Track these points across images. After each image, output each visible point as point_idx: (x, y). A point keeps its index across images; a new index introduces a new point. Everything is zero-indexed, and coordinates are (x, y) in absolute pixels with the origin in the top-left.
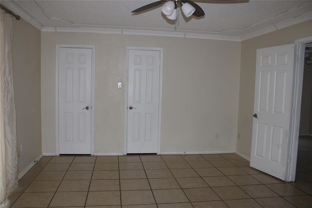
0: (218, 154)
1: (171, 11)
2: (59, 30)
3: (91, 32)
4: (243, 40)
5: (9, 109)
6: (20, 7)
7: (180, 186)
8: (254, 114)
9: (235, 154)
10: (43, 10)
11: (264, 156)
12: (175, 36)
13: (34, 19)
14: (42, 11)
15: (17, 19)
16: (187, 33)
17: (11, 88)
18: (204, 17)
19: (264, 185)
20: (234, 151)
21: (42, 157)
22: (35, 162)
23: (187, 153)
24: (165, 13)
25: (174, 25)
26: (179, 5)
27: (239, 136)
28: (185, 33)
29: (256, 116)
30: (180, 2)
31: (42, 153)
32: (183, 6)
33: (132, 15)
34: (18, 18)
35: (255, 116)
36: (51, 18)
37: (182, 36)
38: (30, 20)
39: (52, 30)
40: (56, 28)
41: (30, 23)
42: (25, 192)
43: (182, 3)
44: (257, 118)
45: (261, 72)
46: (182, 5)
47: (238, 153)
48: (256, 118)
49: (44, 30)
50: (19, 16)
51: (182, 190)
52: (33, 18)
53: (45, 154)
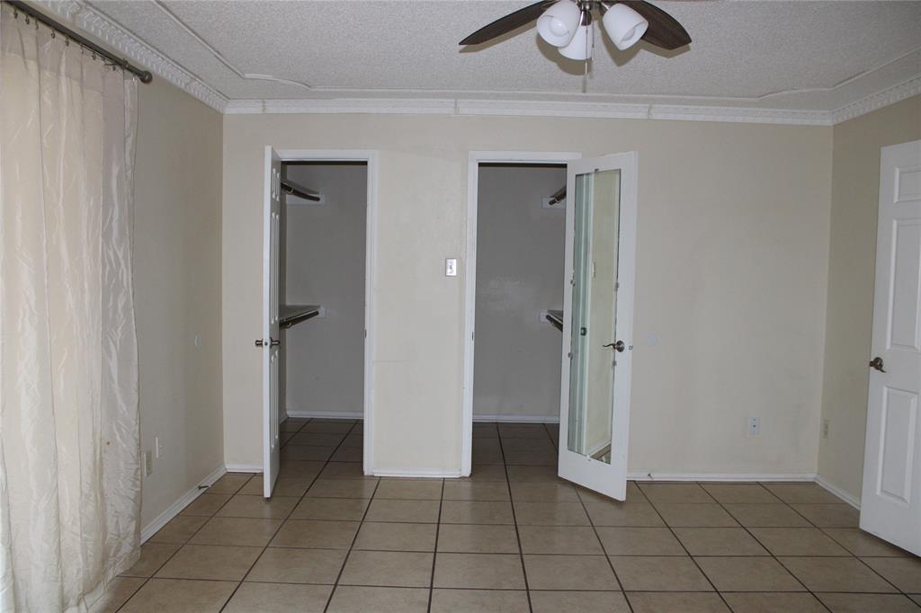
0: (758, 483)
1: (569, 32)
2: (273, 107)
3: (365, 110)
4: (840, 120)
5: (120, 334)
6: (153, 47)
7: (619, 581)
8: (872, 360)
9: (813, 484)
10: (219, 53)
11: (907, 496)
12: (620, 115)
13: (200, 79)
14: (216, 56)
15: (143, 80)
16: (654, 106)
17: (126, 276)
18: (688, 49)
19: (905, 594)
20: (810, 477)
21: (225, 475)
22: (200, 488)
23: (657, 477)
24: (550, 39)
25: (582, 76)
26: (595, 12)
27: (826, 427)
28: (648, 105)
29: (881, 365)
30: (599, 3)
31: (223, 463)
32: (605, 15)
33: (461, 52)
34: (145, 77)
35: (877, 364)
36: (247, 75)
37: (642, 115)
38: (187, 84)
39: (253, 108)
40: (264, 102)
41: (187, 90)
42: (158, 575)
43: (603, 4)
44: (883, 371)
45: (895, 223)
46: (603, 11)
47: (823, 483)
48: (878, 371)
49: (231, 110)
50: (147, 73)
51: (625, 596)
52: (198, 77)
53: (232, 466)
